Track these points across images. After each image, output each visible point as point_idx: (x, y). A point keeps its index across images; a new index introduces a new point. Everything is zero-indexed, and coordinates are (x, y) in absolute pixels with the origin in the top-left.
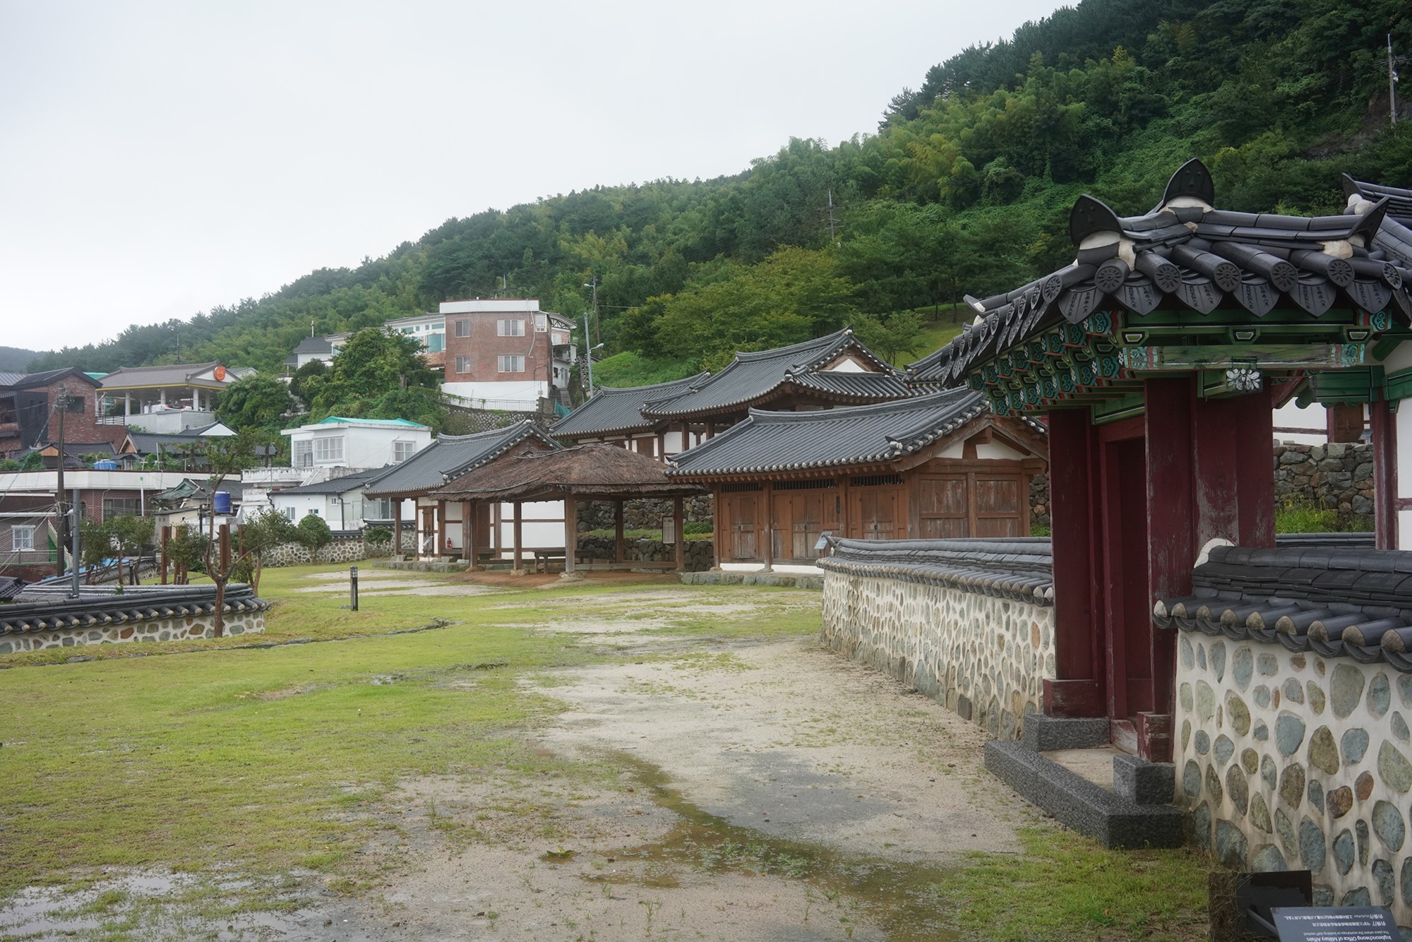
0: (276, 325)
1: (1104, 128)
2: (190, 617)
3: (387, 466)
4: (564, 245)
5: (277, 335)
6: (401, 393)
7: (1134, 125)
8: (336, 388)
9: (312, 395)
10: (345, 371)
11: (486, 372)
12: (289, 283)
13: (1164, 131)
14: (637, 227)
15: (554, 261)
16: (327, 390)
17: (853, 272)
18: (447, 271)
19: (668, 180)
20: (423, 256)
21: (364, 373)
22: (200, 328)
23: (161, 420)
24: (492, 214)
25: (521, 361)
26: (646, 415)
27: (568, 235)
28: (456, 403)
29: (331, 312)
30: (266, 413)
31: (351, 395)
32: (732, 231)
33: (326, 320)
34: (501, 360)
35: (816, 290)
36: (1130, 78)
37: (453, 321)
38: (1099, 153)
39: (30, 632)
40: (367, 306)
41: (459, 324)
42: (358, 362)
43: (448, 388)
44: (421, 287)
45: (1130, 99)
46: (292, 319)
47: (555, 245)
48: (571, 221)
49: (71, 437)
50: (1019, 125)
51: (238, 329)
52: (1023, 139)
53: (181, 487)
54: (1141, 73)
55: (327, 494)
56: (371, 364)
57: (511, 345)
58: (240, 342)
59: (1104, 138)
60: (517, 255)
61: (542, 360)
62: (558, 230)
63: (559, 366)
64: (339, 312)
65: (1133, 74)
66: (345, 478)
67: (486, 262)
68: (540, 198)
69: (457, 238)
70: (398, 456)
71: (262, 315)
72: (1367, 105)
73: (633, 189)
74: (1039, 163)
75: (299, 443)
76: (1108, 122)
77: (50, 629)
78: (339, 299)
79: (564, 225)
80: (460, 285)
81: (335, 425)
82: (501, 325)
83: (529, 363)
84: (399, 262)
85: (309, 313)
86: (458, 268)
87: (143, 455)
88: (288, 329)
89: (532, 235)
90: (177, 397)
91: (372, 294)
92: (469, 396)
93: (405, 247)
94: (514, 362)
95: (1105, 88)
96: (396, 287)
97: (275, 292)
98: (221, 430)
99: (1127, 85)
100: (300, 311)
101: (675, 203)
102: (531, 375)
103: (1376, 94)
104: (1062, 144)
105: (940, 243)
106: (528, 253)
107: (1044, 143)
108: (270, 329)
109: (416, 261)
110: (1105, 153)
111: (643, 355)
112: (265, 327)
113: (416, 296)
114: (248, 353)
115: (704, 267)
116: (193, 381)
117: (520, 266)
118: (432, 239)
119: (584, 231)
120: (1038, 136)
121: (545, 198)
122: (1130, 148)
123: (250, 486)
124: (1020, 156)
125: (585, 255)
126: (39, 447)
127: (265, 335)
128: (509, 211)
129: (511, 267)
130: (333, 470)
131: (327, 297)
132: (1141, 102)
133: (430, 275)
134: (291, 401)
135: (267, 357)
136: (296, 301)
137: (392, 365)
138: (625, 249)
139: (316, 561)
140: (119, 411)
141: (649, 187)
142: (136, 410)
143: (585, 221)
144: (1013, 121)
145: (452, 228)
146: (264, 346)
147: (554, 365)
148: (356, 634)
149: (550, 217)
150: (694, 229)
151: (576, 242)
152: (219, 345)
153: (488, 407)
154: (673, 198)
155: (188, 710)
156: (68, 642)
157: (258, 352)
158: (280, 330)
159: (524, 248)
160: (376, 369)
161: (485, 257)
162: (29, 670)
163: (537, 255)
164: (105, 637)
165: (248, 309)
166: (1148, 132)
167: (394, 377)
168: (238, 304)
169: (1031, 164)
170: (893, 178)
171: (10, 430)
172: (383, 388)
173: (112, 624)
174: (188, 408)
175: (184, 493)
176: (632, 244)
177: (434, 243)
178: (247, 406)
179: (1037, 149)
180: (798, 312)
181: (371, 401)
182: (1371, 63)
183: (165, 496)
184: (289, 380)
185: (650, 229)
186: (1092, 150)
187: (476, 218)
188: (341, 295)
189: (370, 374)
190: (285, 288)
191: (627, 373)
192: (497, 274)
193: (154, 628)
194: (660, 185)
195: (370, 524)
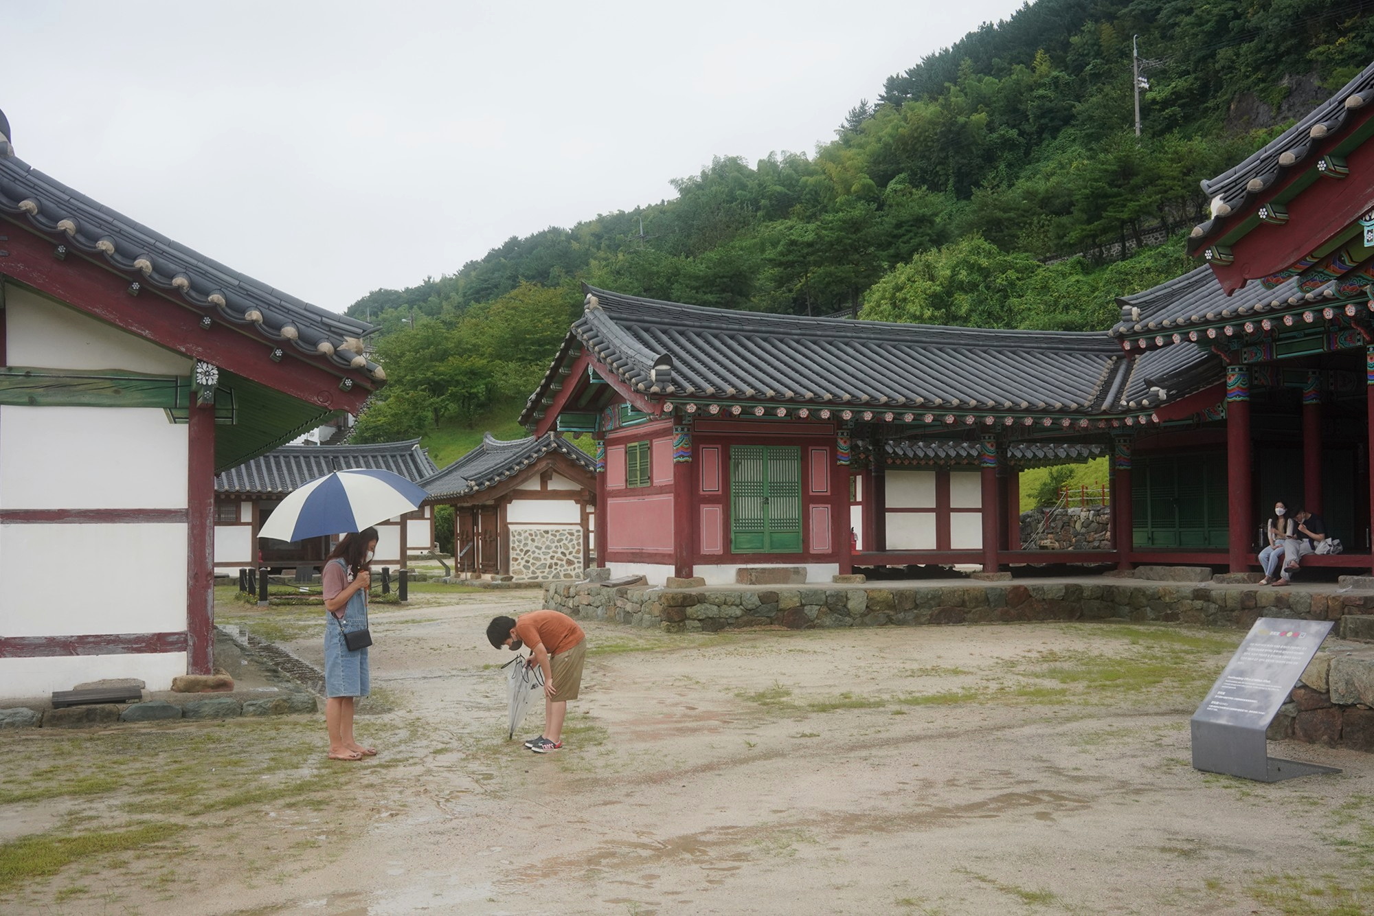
1: (1009, 139)
7: (1044, 136)
13: (1074, 140)
36: (1044, 85)
38: (1002, 166)
45: (1039, 107)
50: (922, 139)
52: (927, 153)
54: (1056, 81)
59: (1010, 150)
65: (1046, 80)
72: (1229, 108)
74: (943, 178)
76: (1014, 133)
95: (1016, 96)
99: (1041, 92)
103: (1237, 96)
104: (963, 158)
107: (947, 157)
110: (1010, 166)
120: (942, 149)
122: (1038, 161)
124: (924, 171)
132: (1051, 111)
144: (916, 135)
166: (1057, 142)
169: (936, 180)
170: (808, 196)
179: (940, 163)
182: (1233, 62)
186: (997, 164)
188: (386, 315)
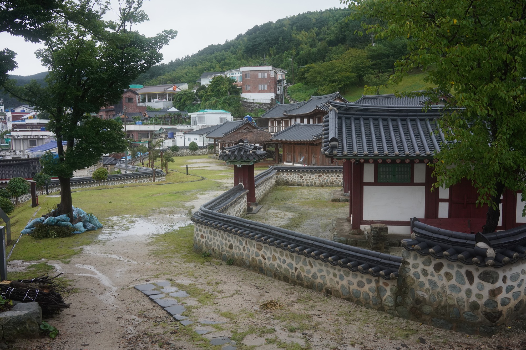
0: (196, 65)
2: (149, 177)
3: (218, 125)
4: (294, 35)
5: (196, 69)
6: (228, 97)
8: (208, 95)
9: (202, 97)
10: (211, 90)
11: (255, 90)
12: (201, 50)
14: (320, 28)
15: (289, 42)
16: (206, 96)
17: (372, 58)
18: (253, 46)
19: (333, 8)
20: (245, 39)
21: (217, 90)
22: (172, 66)
23: (157, 104)
24: (270, 23)
25: (266, 86)
26: (284, 115)
27: (295, 32)
28: (245, 100)
29: (214, 60)
30: (188, 102)
31: (213, 98)
32: (345, 35)
33: (212, 64)
34: (260, 86)
35: (359, 64)
37: (244, 73)
39: (117, 180)
40: (226, 58)
41: (246, 75)
42: (215, 87)
43: (243, 95)
44: (244, 51)
46: (202, 63)
47: (291, 36)
48: (297, 26)
49: (130, 111)
51: (184, 66)
53: (160, 130)
55: (199, 134)
56: (219, 88)
57: (263, 81)
58: (184, 71)
60: (277, 39)
61: (273, 86)
62: (292, 30)
63: (279, 87)
64: (217, 61)
66: (205, 129)
67: (266, 42)
68: (287, 17)
69: (258, 32)
70: (221, 122)
71: (191, 62)
73: (321, 12)
75: (193, 117)
77: (121, 180)
78: (217, 56)
79: (294, 28)
80: (257, 51)
81: (202, 113)
82: (260, 74)
83: (268, 87)
84: (238, 42)
85: (207, 61)
86: (256, 45)
87: (150, 118)
88: (200, 67)
89: (283, 32)
90: (162, 96)
91: (228, 54)
92: (249, 98)
93: (240, 36)
94: (264, 87)
96: (236, 51)
97: (196, 53)
98: (174, 110)
100: (204, 60)
101: (335, 18)
102: (269, 91)
105: (402, 47)
106: (281, 39)
108: (194, 66)
109: (243, 41)
111: (305, 84)
112: (193, 66)
113: (243, 55)
114: (187, 75)
115: (334, 48)
116: (167, 91)
117: (278, 44)
118: (249, 33)
119: (301, 30)
121: (289, 17)
123: (179, 131)
125: (301, 39)
126: (120, 114)
127: (192, 69)
128: (276, 22)
129: (275, 44)
130: (202, 126)
131: (213, 55)
133: (247, 47)
134: (196, 98)
135: (193, 77)
136: (203, 57)
137: (226, 88)
138: (315, 36)
139: (194, 155)
140: (144, 101)
141: (326, 11)
142: (149, 101)
143: (301, 26)
145: (256, 29)
146: (192, 73)
147: (278, 87)
148: (182, 182)
149: (289, 25)
150: (333, 33)
151: (298, 34)
152: (178, 73)
153: (255, 101)
154: (334, 16)
155: (140, 197)
156: (124, 183)
157: (190, 75)
158: (198, 67)
159: (279, 37)
160: (220, 89)
161: (267, 40)
162: (117, 189)
163: (284, 39)
164: (132, 181)
165: (187, 58)
167: (226, 92)
168: (184, 57)
171: (112, 108)
172: (223, 95)
173: (133, 179)
174: (165, 100)
175: (161, 132)
176: (317, 34)
177: (250, 35)
178: (182, 100)
180: (352, 72)
181: (219, 100)
183: (156, 133)
184: (195, 91)
185: (324, 29)
187: (265, 25)
188: (217, 54)
189: (219, 91)
190: (199, 51)
191: (300, 90)
192: (270, 47)
193: (142, 179)
194: (330, 10)
195: (210, 144)
